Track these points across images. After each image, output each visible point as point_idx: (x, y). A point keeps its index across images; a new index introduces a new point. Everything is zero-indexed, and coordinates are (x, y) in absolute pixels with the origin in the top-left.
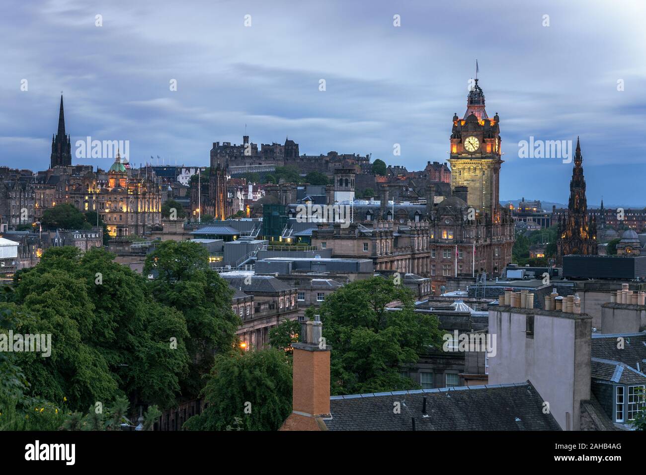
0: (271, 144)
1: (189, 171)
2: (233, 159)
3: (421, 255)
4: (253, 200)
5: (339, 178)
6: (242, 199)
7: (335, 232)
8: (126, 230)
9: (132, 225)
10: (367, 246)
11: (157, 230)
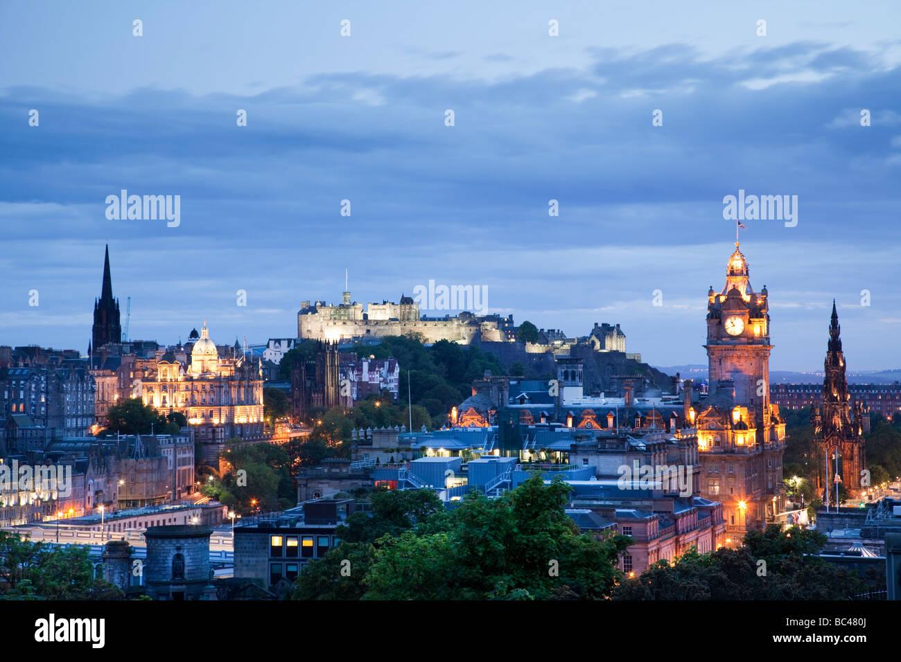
0: (381, 303)
1: (280, 344)
2: (330, 323)
4: (370, 382)
5: (563, 370)
7: (599, 447)
8: (221, 430)
9: (226, 424)
11: (364, 444)
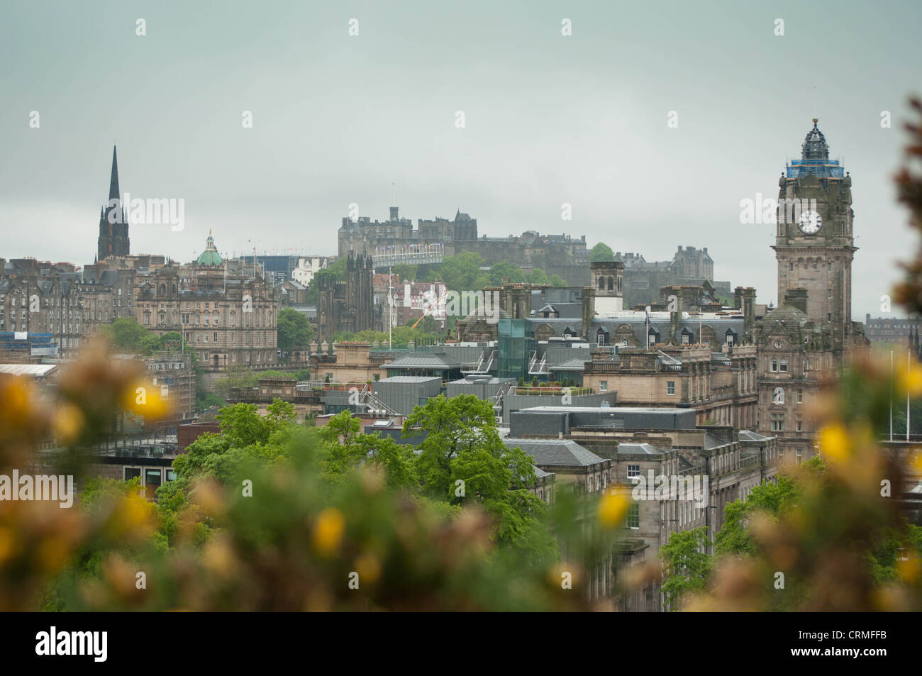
0: (434, 220)
1: (311, 263)
2: (375, 243)
3: (747, 400)
4: (412, 308)
5: (598, 277)
6: (394, 307)
7: (622, 366)
8: (225, 356)
9: (233, 350)
10: (673, 386)
11: (326, 362)
